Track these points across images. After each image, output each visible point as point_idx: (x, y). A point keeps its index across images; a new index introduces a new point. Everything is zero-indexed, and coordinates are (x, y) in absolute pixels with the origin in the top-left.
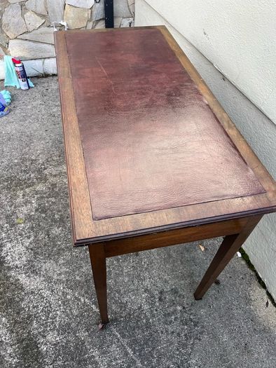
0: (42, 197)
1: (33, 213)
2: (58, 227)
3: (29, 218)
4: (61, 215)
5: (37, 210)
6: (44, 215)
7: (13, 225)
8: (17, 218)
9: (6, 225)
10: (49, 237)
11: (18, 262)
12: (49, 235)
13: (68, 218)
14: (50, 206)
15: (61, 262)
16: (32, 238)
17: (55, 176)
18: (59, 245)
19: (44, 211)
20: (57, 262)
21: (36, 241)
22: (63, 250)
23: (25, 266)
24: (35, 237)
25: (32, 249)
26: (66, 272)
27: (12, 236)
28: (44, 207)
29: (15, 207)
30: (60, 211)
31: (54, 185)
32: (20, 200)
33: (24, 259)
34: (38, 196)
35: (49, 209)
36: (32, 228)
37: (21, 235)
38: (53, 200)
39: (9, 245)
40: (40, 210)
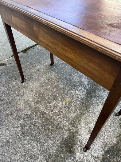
0: (48, 102)
1: (59, 99)
3: (63, 99)
4: (53, 89)
5: (57, 99)
6: (57, 95)
7: (71, 102)
8: (66, 104)
9: (73, 105)
10: (66, 87)
11: (83, 89)
12: (65, 87)
13: (53, 86)
15: (71, 78)
16: (70, 91)
17: (30, 106)
18: (66, 82)
20: (73, 79)
21: (71, 89)
22: (67, 80)
23: (82, 86)
24: (69, 91)
25: (75, 88)
26: (74, 74)
27: (75, 99)
28: (53, 97)
29: (62, 109)
30: (51, 91)
31: (37, 103)
32: (56, 111)
33: (80, 88)
34: (48, 104)
35: (53, 95)
36: (66, 95)
37: (72, 96)
38: (47, 97)
39: (80, 97)
40: (56, 98)
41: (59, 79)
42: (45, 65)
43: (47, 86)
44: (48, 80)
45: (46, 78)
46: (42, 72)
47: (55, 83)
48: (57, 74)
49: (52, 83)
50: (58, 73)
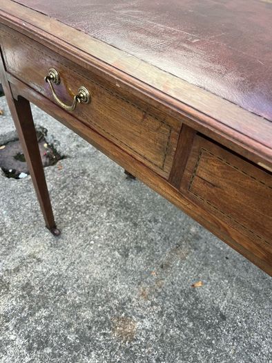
0: (22, 320)
2: (89, 355)
4: (77, 331)
5: (30, 349)
6: (49, 350)
13: (90, 328)
14: (47, 326)
17: (17, 270)
19: (43, 343)
28: (39, 336)
30: (69, 326)
31: (27, 287)
34: (13, 321)
35: (48, 333)
38: (44, 313)
40: (35, 345)
41: (127, 351)
42: (199, 284)
43: (92, 306)
44: (122, 307)
45: (130, 300)
46: (157, 280)
47: (104, 334)
48: (153, 337)
49: (103, 324)
50: (161, 341)
